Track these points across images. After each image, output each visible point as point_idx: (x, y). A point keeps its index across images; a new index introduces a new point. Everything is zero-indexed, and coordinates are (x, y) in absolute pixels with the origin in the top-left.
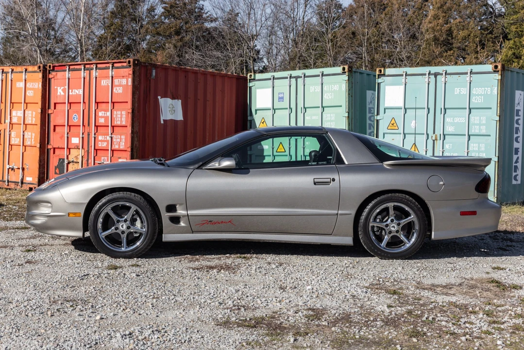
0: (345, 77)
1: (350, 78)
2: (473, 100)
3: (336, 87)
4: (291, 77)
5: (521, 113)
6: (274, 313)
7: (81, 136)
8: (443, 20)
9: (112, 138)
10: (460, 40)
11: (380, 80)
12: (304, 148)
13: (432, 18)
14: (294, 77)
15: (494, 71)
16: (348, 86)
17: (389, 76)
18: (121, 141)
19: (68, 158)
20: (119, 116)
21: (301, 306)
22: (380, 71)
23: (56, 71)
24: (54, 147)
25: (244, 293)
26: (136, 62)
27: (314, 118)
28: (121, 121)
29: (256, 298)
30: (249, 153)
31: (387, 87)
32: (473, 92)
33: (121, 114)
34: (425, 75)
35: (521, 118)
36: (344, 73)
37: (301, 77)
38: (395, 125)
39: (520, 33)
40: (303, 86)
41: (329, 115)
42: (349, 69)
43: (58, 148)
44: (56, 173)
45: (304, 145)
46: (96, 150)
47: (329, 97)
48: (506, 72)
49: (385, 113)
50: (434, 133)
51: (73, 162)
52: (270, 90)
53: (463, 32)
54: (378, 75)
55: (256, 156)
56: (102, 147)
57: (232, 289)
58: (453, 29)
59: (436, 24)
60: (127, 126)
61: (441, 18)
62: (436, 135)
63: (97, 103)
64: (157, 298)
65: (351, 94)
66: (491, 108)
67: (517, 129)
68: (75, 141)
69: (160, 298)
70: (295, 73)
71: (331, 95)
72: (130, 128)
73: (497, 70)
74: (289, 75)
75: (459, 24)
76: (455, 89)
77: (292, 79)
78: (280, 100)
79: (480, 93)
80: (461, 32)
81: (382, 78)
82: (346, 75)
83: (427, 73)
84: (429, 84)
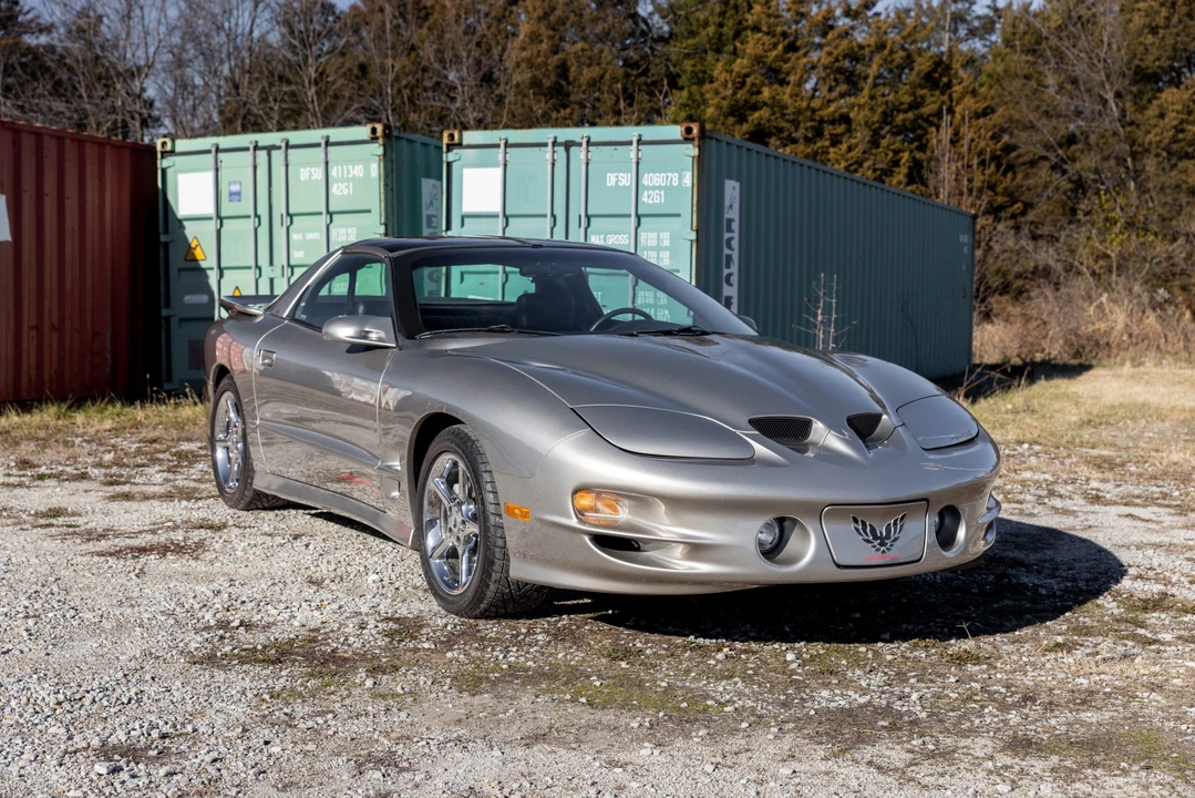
0: (377, 149)
1: (389, 152)
2: (644, 198)
3: (358, 171)
4: (256, 148)
5: (735, 226)
6: (311, 631)
8: (550, 44)
10: (584, 87)
11: (451, 156)
13: (527, 40)
14: (263, 148)
15: (686, 139)
16: (385, 168)
17: (470, 147)
21: (367, 615)
22: (451, 136)
25: (234, 597)
27: (310, 236)
29: (262, 604)
30: (165, 312)
31: (466, 171)
32: (645, 181)
34: (545, 145)
35: (736, 235)
36: (374, 139)
37: (279, 148)
39: (701, 75)
40: (283, 168)
41: (343, 231)
42: (384, 131)
47: (342, 191)
48: (707, 141)
49: (463, 225)
52: (210, 175)
53: (591, 69)
54: (448, 145)
55: (181, 320)
57: (204, 589)
58: (569, 63)
59: (535, 51)
61: (545, 40)
64: (35, 616)
65: (390, 187)
66: (679, 215)
67: (729, 258)
69: (43, 617)
70: (265, 139)
71: (348, 187)
73: (691, 136)
74: (251, 143)
75: (580, 54)
76: (608, 175)
77: (258, 152)
78: (233, 197)
79: (657, 185)
80: (585, 71)
81: (455, 151)
82: (379, 145)
83: (550, 142)
84: (553, 165)
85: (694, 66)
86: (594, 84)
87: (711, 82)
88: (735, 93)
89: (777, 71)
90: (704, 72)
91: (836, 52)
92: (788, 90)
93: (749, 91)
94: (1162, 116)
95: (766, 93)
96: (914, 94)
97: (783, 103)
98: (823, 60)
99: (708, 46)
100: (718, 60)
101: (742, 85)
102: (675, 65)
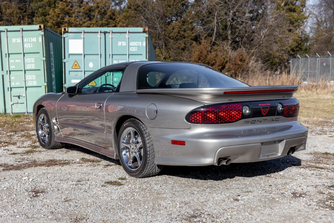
0: (42, 33)
1: (45, 34)
3: (34, 40)
11: (65, 36)
12: (10, 82)
17: (71, 33)
22: (65, 29)
27: (17, 61)
31: (70, 41)
32: (131, 44)
36: (40, 29)
37: (4, 31)
38: (77, 65)
41: (29, 59)
42: (44, 27)
45: (10, 80)
47: (28, 46)
49: (69, 57)
53: (9, 10)
54: (64, 32)
62: (107, 73)
65: (46, 45)
66: (141, 55)
71: (31, 45)
73: (145, 31)
75: (5, 5)
76: (119, 42)
79: (135, 45)
81: (66, 34)
82: (42, 31)
83: (99, 32)
84: (100, 39)
85: (43, 10)
86: (11, 14)
88: (57, 19)
89: (68, 13)
90: (46, 12)
91: (86, 8)
92: (73, 19)
93: (61, 19)
94: (173, 29)
95: (66, 19)
97: (72, 22)
98: (81, 11)
99: (47, 5)
100: (50, 9)
101: (58, 17)
102: (35, 10)
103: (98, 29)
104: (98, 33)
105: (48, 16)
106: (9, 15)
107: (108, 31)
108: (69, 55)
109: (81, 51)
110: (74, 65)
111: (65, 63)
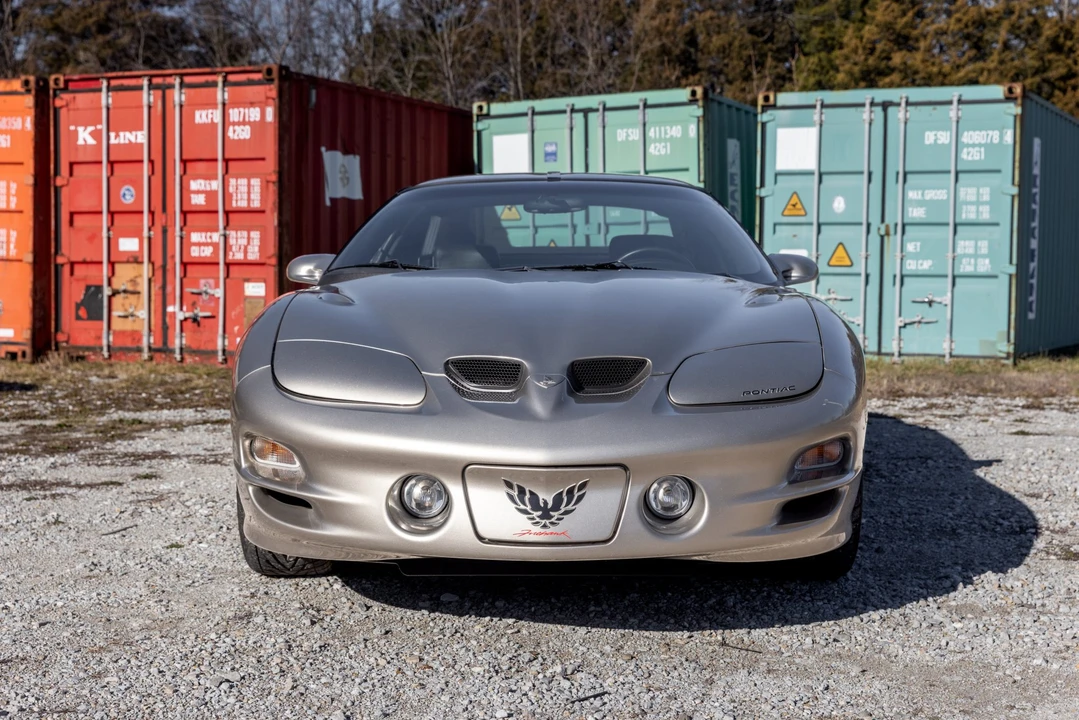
0: (697, 111)
1: (707, 113)
2: (964, 155)
3: (676, 131)
4: (573, 110)
5: (1038, 182)
7: (145, 233)
9: (225, 237)
10: (713, 54)
11: (766, 117)
13: (656, 9)
14: (580, 111)
15: (1008, 99)
16: (704, 128)
17: (784, 108)
18: (249, 243)
19: (110, 284)
20: (245, 189)
22: (766, 99)
23: (74, 92)
24: (73, 259)
26: (284, 72)
28: (249, 199)
31: (780, 131)
32: (966, 138)
33: (249, 185)
35: (1038, 190)
36: (693, 101)
37: (597, 110)
38: (799, 206)
39: (830, 42)
40: (600, 130)
42: (704, 94)
43: (84, 262)
44: (78, 318)
46: (184, 265)
47: (659, 151)
48: (1026, 100)
49: (776, 182)
50: (883, 221)
51: (125, 291)
52: (525, 138)
53: (720, 36)
54: (763, 107)
56: (200, 257)
60: (263, 212)
62: (887, 227)
63: (184, 162)
65: (707, 145)
66: (999, 171)
67: (1034, 212)
68: (128, 245)
70: (582, 102)
71: (665, 147)
72: (276, 215)
73: (1013, 96)
74: (568, 105)
75: (709, 22)
76: (927, 133)
77: (574, 115)
78: (548, 158)
79: (977, 142)
80: (714, 39)
81: (769, 112)
82: (699, 107)
83: (868, 102)
84: (870, 124)
85: (823, 33)
86: (724, 51)
87: (841, 48)
88: (866, 60)
89: (907, 38)
90: (833, 39)
91: (965, 19)
92: (919, 56)
93: (879, 57)
95: (897, 59)
96: (1042, 59)
97: (914, 68)
98: (952, 27)
99: (837, 14)
100: (846, 27)
101: (872, 51)
102: (801, 32)
103: (864, 95)
104: (863, 105)
105: (837, 53)
106: (718, 52)
107: (896, 100)
108: (776, 175)
109: (811, 164)
110: (790, 207)
111: (762, 199)
